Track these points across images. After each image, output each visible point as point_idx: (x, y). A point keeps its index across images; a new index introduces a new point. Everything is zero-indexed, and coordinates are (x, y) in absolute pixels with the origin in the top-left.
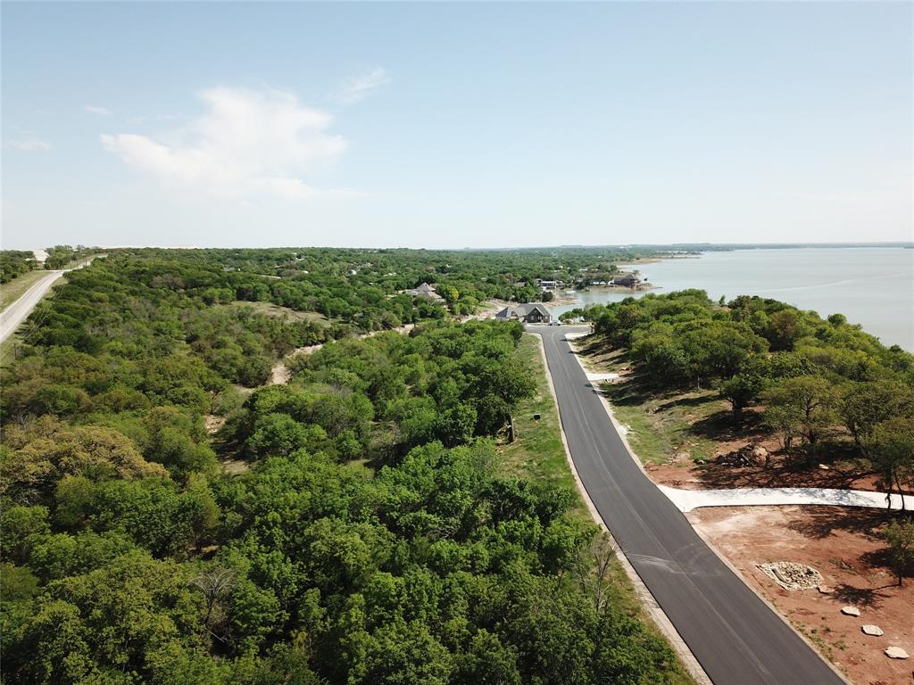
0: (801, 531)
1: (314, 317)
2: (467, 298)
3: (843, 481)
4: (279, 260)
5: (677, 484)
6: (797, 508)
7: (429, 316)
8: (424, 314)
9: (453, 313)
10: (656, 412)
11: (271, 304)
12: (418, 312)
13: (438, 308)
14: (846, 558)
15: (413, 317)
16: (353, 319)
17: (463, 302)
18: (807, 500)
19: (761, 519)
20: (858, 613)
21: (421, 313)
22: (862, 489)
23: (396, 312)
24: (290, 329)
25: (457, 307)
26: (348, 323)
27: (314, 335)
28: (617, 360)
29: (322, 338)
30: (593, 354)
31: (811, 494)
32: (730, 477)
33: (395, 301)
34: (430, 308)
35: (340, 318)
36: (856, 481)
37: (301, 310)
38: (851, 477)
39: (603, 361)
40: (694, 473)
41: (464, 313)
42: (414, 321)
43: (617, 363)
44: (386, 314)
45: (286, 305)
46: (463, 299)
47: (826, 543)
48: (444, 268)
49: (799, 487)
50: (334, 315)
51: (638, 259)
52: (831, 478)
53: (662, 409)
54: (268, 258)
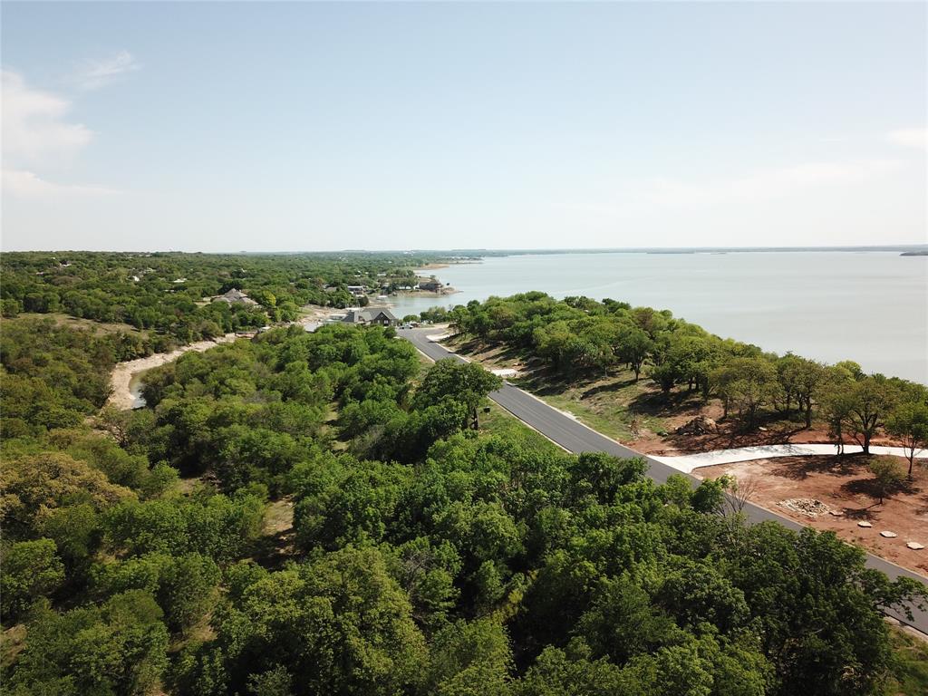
0: (785, 476)
1: (124, 328)
2: (287, 303)
3: (782, 438)
4: (39, 266)
5: (661, 453)
6: (766, 461)
7: (250, 324)
8: (244, 322)
9: (274, 319)
10: (582, 399)
11: (66, 316)
12: (237, 319)
13: (259, 315)
14: (831, 490)
15: (233, 325)
16: (169, 329)
17: (283, 308)
18: (770, 455)
19: (749, 471)
20: (870, 525)
21: (241, 320)
22: (797, 443)
23: (215, 321)
24: (105, 342)
25: (278, 313)
26: (164, 334)
27: (133, 348)
28: (501, 357)
29: (142, 351)
30: (472, 354)
31: (767, 450)
32: (697, 444)
33: (212, 308)
34: (251, 316)
35: (152, 330)
36: (791, 438)
37: (105, 321)
38: (786, 435)
39: (488, 359)
40: (666, 443)
41: (285, 319)
42: (235, 330)
43: (505, 359)
44: (205, 323)
45: (86, 316)
46: (283, 305)
47: (809, 482)
48: (240, 272)
49: (753, 446)
50: (147, 326)
51: (427, 264)
52: (773, 437)
53: (586, 396)
54: (25, 264)
